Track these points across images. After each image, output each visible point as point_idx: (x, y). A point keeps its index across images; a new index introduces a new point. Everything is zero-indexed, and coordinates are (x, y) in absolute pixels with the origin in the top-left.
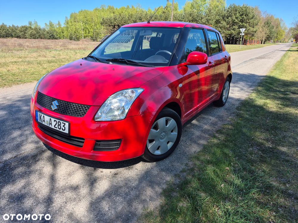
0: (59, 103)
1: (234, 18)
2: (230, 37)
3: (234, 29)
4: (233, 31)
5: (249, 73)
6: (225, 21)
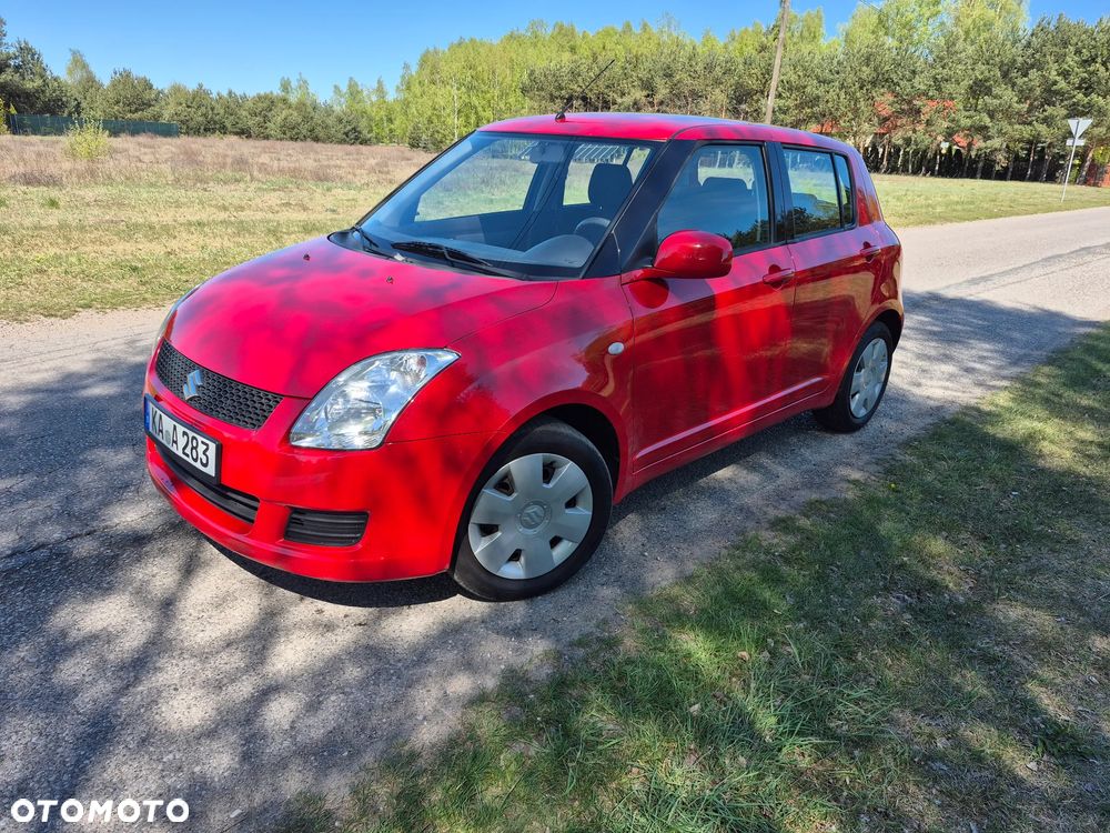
0: (202, 381)
1: (1053, 75)
2: (1029, 150)
3: (1047, 121)
4: (1042, 128)
5: (1039, 306)
6: (1014, 85)
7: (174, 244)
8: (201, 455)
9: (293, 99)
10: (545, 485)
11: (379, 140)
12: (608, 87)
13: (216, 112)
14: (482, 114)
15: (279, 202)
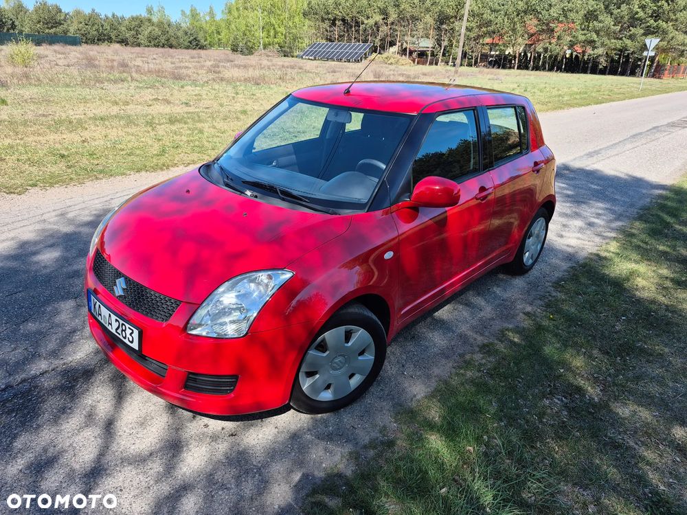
0: (126, 286)
1: (636, 8)
2: (620, 55)
3: (631, 37)
4: (628, 42)
5: (630, 173)
6: (612, 14)
7: (86, 134)
8: (128, 336)
9: (155, 19)
10: (346, 345)
11: (211, 45)
12: (358, 13)
13: (104, 28)
14: (278, 29)
15: (152, 98)
